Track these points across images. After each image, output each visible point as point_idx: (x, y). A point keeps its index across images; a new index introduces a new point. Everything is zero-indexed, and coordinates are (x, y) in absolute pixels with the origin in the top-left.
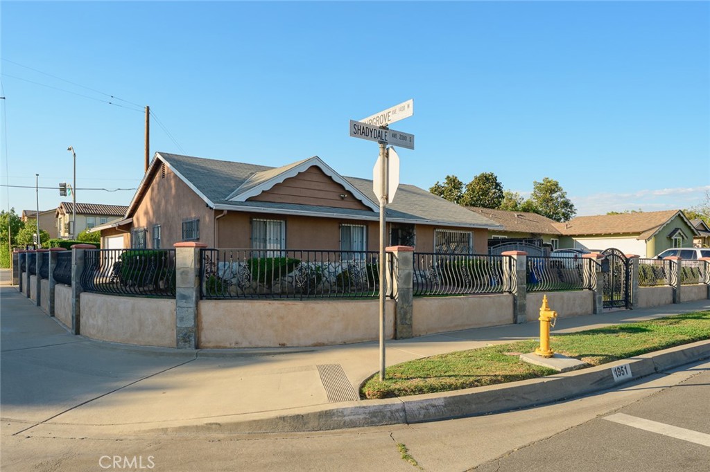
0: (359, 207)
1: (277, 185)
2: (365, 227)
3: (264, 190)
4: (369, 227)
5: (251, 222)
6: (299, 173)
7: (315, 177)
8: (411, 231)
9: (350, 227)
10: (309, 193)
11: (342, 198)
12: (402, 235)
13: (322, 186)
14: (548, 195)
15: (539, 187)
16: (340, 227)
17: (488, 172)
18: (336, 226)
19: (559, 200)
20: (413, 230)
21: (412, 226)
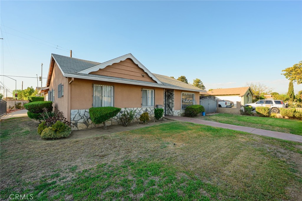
0: (151, 81)
1: (108, 66)
2: (153, 90)
3: (100, 68)
4: (155, 91)
5: (93, 87)
6: (121, 61)
7: (129, 64)
8: (172, 93)
9: (146, 90)
10: (126, 72)
11: (143, 76)
12: (168, 94)
13: (133, 70)
14: (198, 84)
15: (195, 81)
16: (142, 90)
17: (183, 76)
18: (140, 89)
19: (201, 85)
20: (173, 92)
21: (173, 90)
